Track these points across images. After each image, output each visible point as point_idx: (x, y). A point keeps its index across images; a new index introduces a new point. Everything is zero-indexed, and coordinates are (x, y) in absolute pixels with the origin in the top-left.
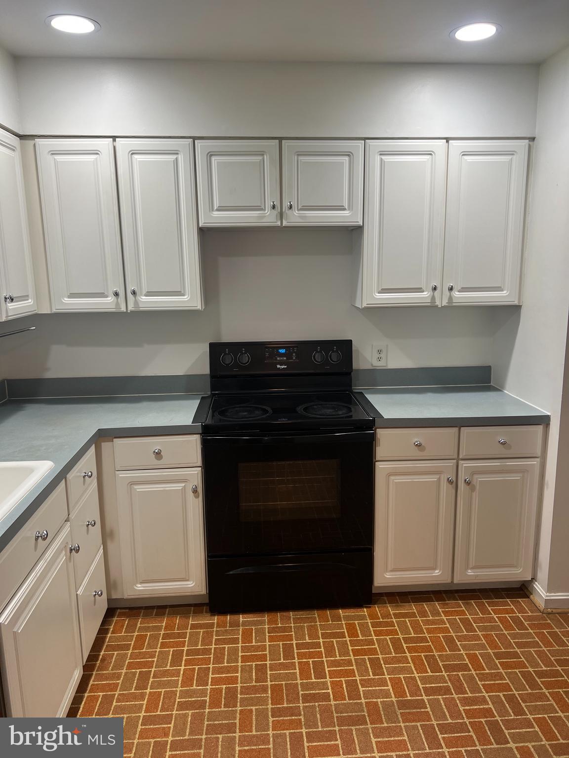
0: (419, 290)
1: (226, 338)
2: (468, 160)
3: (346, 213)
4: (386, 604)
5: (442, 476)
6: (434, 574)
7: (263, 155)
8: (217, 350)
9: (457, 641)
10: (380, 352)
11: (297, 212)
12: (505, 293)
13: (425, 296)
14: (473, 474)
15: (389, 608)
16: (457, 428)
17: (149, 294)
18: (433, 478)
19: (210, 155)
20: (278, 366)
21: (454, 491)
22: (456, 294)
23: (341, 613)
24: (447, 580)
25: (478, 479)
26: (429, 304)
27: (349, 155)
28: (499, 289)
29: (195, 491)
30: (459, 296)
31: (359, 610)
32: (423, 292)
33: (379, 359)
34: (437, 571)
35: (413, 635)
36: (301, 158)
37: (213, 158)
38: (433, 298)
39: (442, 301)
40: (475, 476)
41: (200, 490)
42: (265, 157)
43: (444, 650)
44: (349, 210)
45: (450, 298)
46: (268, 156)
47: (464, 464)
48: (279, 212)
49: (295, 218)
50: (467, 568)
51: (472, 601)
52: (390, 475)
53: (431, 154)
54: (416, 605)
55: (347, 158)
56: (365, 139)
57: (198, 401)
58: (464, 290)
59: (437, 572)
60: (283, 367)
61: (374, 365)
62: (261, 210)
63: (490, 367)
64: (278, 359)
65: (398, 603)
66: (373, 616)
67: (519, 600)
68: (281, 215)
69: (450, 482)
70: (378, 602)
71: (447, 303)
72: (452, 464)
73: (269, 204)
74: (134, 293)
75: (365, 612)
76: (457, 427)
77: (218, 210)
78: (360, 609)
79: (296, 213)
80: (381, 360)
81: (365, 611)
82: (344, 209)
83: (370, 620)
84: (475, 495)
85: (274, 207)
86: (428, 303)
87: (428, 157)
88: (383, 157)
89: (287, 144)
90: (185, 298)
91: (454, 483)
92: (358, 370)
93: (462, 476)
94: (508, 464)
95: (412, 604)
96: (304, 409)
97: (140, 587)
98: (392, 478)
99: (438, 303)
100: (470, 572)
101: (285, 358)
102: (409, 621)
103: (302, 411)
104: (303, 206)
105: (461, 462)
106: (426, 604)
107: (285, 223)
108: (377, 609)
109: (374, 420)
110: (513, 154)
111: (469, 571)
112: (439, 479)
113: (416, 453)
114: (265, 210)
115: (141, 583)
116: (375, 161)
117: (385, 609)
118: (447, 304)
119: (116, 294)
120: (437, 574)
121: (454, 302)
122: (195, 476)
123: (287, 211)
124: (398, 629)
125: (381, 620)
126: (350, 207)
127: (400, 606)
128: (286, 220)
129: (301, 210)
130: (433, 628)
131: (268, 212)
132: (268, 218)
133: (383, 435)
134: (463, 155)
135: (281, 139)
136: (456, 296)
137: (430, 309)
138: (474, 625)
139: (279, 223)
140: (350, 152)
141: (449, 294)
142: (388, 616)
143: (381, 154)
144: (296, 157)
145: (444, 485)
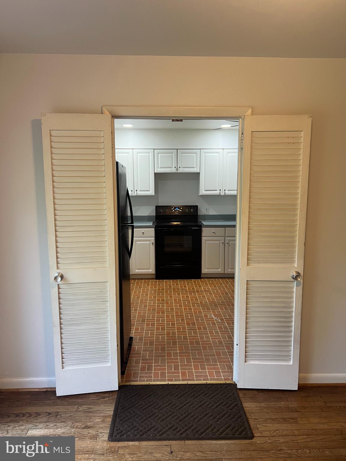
0: (216, 190)
1: (160, 205)
2: (229, 155)
3: (195, 169)
7: (172, 153)
8: (157, 207)
10: (207, 209)
13: (217, 192)
14: (230, 241)
15: (206, 279)
16: (224, 228)
17: (140, 191)
18: (218, 242)
19: (158, 153)
20: (176, 213)
21: (224, 246)
22: (226, 192)
24: (223, 272)
25: (231, 243)
29: (153, 243)
33: (206, 212)
34: (220, 270)
36: (182, 154)
37: (159, 154)
38: (220, 193)
39: (222, 194)
41: (154, 243)
45: (225, 193)
46: (174, 154)
48: (176, 169)
49: (181, 170)
50: (229, 269)
51: (230, 279)
56: (200, 149)
57: (152, 223)
58: (229, 190)
69: (223, 243)
70: (203, 278)
72: (223, 238)
73: (174, 167)
74: (137, 190)
77: (160, 168)
79: (181, 169)
84: (230, 247)
85: (175, 167)
87: (218, 154)
88: (205, 154)
89: (179, 151)
90: (150, 192)
91: (224, 244)
92: (200, 215)
93: (227, 242)
97: (137, 271)
98: (206, 242)
99: (221, 194)
100: (229, 270)
105: (226, 238)
107: (178, 172)
109: (201, 225)
112: (220, 242)
113: (213, 235)
115: (137, 270)
116: (203, 155)
118: (224, 195)
119: (132, 191)
122: (153, 239)
123: (179, 169)
126: (196, 167)
129: (183, 168)
131: (173, 168)
132: (174, 170)
133: (203, 229)
134: (227, 153)
135: (177, 149)
137: (219, 196)
139: (176, 172)
140: (196, 153)
145: (221, 244)
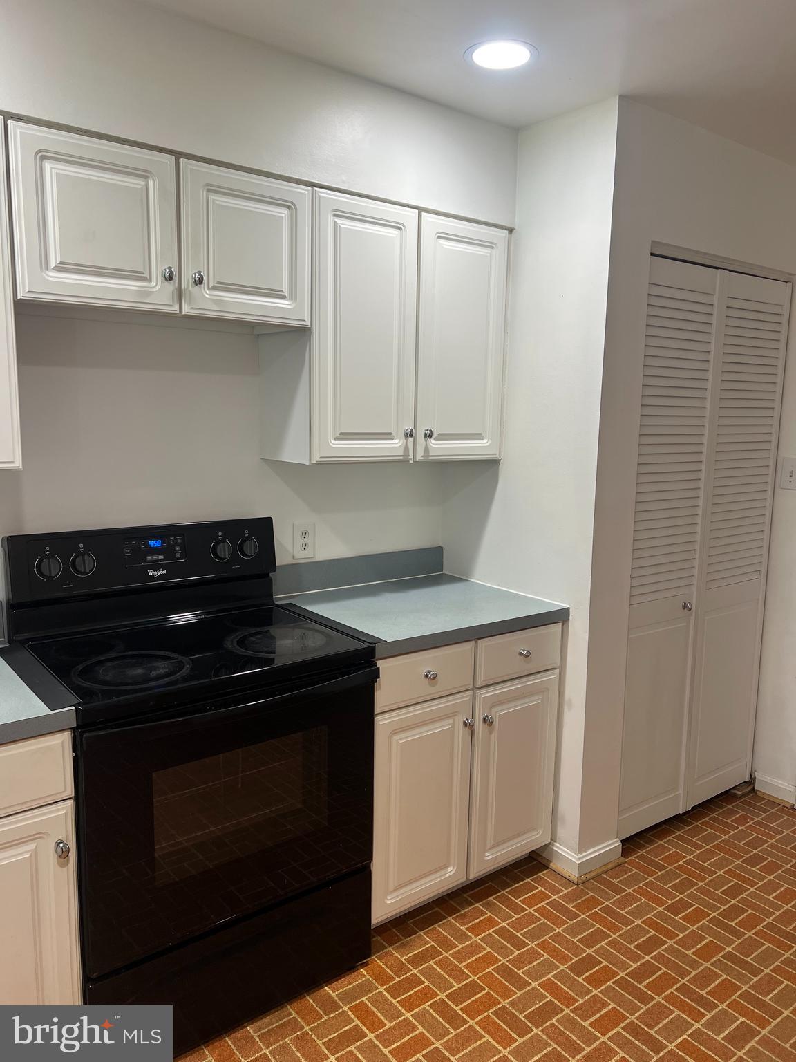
0: (388, 436)
2: (445, 246)
3: (285, 304)
4: (386, 948)
5: (457, 718)
6: (447, 875)
7: (146, 177)
9: (516, 970)
10: (304, 535)
11: (208, 292)
12: (485, 442)
13: (394, 446)
14: (492, 707)
15: (396, 954)
16: (473, 642)
18: (446, 725)
19: (42, 156)
20: (151, 573)
21: (470, 738)
22: (433, 443)
23: (330, 992)
24: (463, 878)
25: (498, 713)
26: (401, 458)
27: (289, 207)
28: (479, 436)
29: (60, 849)
30: (436, 446)
31: (353, 975)
32: (392, 439)
33: (304, 547)
34: (450, 869)
35: (457, 986)
36: (212, 197)
37: (48, 164)
38: (406, 448)
39: (416, 453)
40: (494, 710)
41: (72, 846)
42: (151, 182)
43: (511, 993)
44: (290, 298)
45: (427, 449)
46: (156, 182)
47: (483, 694)
48: (176, 289)
49: (205, 302)
50: (485, 851)
51: (491, 898)
52: (394, 733)
53: (400, 228)
54: (427, 932)
55: (286, 211)
56: (312, 185)
58: (443, 437)
59: (451, 871)
60: (159, 573)
61: (297, 557)
62: (144, 279)
63: (440, 548)
64: (149, 558)
65: (402, 940)
66: (382, 978)
67: (540, 874)
68: (180, 294)
69: (465, 724)
70: (373, 951)
71: (422, 456)
72: (468, 698)
73: (160, 272)
75: (365, 976)
76: (471, 640)
77: (57, 269)
78: (356, 974)
79: (205, 293)
80: (306, 548)
81: (364, 972)
82: (283, 297)
83: (382, 985)
84: (494, 737)
86: (401, 456)
87: (396, 232)
88: (339, 220)
89: (189, 167)
93: (479, 715)
94: (528, 683)
95: (421, 933)
96: (238, 643)
98: (396, 737)
99: (412, 456)
100: (488, 856)
101: (161, 557)
102: (435, 963)
103: (235, 645)
104: (218, 283)
105: (478, 692)
106: (439, 926)
107: (186, 310)
108: (377, 961)
109: (374, 648)
110: (492, 247)
111: (487, 854)
113: (429, 690)
114: (150, 281)
116: (328, 224)
117: (391, 958)
118: (422, 458)
120: (450, 874)
121: (431, 454)
122: (62, 817)
123: (190, 288)
124: (430, 985)
125: (397, 979)
126: (292, 296)
127: (407, 943)
128: (190, 304)
129: (215, 288)
130: (473, 961)
131: (156, 283)
132: (158, 296)
133: (386, 669)
134: (439, 237)
135: (178, 155)
136: (433, 446)
138: (518, 934)
139: (176, 308)
140: (291, 202)
141: (424, 442)
142: (401, 969)
143: (335, 215)
144: (205, 193)
145: (458, 732)
